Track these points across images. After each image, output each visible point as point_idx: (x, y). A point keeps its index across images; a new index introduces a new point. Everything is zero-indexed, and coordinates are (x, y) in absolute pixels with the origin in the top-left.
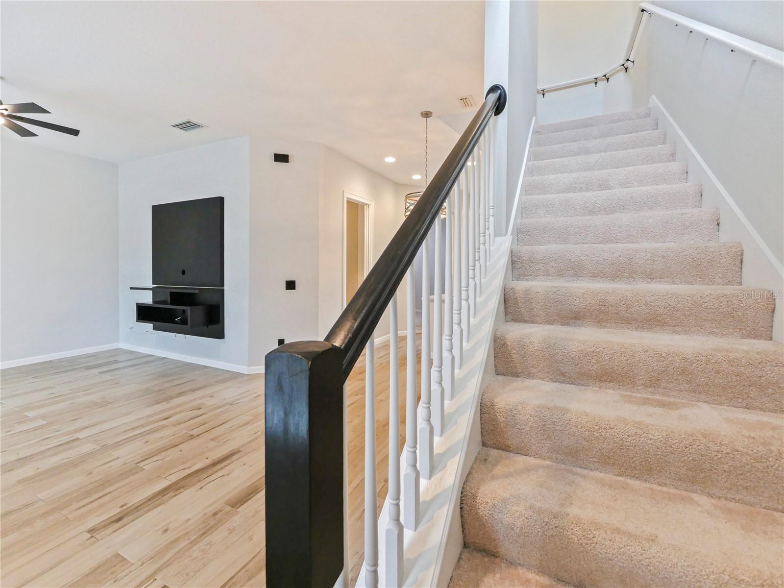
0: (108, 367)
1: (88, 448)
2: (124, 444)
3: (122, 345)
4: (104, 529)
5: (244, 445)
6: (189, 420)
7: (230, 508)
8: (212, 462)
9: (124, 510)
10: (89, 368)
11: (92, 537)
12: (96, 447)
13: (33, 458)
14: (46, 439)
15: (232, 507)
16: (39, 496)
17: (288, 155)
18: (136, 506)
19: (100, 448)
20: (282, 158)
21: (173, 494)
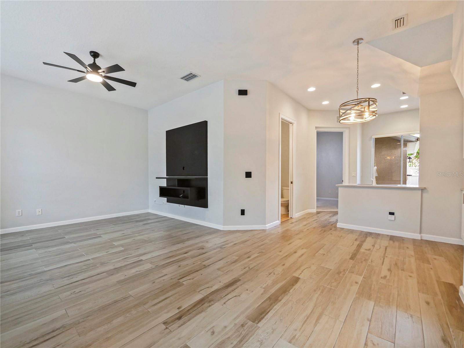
0: (147, 222)
1: (148, 266)
2: (167, 266)
3: (150, 211)
4: (172, 324)
5: (241, 276)
6: (199, 255)
7: (251, 322)
8: (224, 286)
9: (181, 311)
10: (137, 221)
11: (167, 328)
12: (152, 266)
13: (122, 269)
14: (126, 258)
15: (253, 322)
16: (130, 293)
17: (247, 90)
18: (187, 309)
19: (154, 267)
20: (243, 92)
21: (208, 305)
